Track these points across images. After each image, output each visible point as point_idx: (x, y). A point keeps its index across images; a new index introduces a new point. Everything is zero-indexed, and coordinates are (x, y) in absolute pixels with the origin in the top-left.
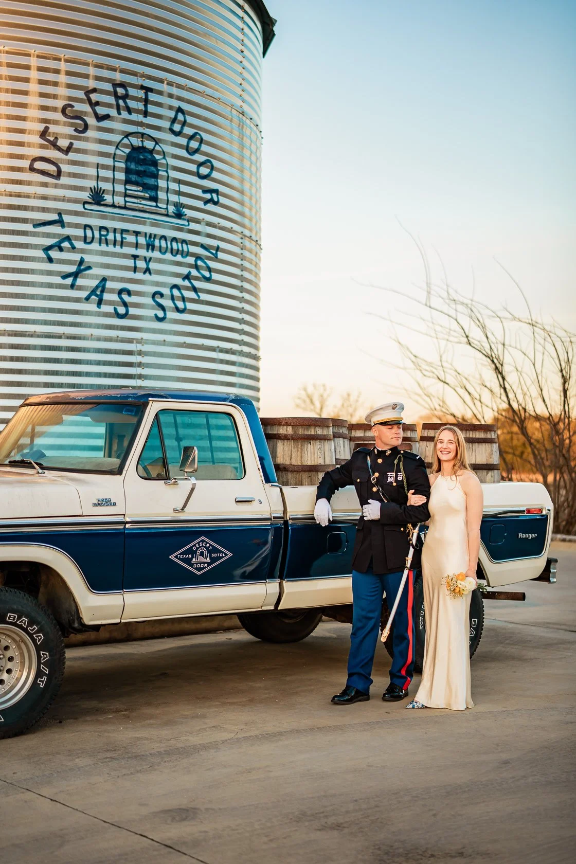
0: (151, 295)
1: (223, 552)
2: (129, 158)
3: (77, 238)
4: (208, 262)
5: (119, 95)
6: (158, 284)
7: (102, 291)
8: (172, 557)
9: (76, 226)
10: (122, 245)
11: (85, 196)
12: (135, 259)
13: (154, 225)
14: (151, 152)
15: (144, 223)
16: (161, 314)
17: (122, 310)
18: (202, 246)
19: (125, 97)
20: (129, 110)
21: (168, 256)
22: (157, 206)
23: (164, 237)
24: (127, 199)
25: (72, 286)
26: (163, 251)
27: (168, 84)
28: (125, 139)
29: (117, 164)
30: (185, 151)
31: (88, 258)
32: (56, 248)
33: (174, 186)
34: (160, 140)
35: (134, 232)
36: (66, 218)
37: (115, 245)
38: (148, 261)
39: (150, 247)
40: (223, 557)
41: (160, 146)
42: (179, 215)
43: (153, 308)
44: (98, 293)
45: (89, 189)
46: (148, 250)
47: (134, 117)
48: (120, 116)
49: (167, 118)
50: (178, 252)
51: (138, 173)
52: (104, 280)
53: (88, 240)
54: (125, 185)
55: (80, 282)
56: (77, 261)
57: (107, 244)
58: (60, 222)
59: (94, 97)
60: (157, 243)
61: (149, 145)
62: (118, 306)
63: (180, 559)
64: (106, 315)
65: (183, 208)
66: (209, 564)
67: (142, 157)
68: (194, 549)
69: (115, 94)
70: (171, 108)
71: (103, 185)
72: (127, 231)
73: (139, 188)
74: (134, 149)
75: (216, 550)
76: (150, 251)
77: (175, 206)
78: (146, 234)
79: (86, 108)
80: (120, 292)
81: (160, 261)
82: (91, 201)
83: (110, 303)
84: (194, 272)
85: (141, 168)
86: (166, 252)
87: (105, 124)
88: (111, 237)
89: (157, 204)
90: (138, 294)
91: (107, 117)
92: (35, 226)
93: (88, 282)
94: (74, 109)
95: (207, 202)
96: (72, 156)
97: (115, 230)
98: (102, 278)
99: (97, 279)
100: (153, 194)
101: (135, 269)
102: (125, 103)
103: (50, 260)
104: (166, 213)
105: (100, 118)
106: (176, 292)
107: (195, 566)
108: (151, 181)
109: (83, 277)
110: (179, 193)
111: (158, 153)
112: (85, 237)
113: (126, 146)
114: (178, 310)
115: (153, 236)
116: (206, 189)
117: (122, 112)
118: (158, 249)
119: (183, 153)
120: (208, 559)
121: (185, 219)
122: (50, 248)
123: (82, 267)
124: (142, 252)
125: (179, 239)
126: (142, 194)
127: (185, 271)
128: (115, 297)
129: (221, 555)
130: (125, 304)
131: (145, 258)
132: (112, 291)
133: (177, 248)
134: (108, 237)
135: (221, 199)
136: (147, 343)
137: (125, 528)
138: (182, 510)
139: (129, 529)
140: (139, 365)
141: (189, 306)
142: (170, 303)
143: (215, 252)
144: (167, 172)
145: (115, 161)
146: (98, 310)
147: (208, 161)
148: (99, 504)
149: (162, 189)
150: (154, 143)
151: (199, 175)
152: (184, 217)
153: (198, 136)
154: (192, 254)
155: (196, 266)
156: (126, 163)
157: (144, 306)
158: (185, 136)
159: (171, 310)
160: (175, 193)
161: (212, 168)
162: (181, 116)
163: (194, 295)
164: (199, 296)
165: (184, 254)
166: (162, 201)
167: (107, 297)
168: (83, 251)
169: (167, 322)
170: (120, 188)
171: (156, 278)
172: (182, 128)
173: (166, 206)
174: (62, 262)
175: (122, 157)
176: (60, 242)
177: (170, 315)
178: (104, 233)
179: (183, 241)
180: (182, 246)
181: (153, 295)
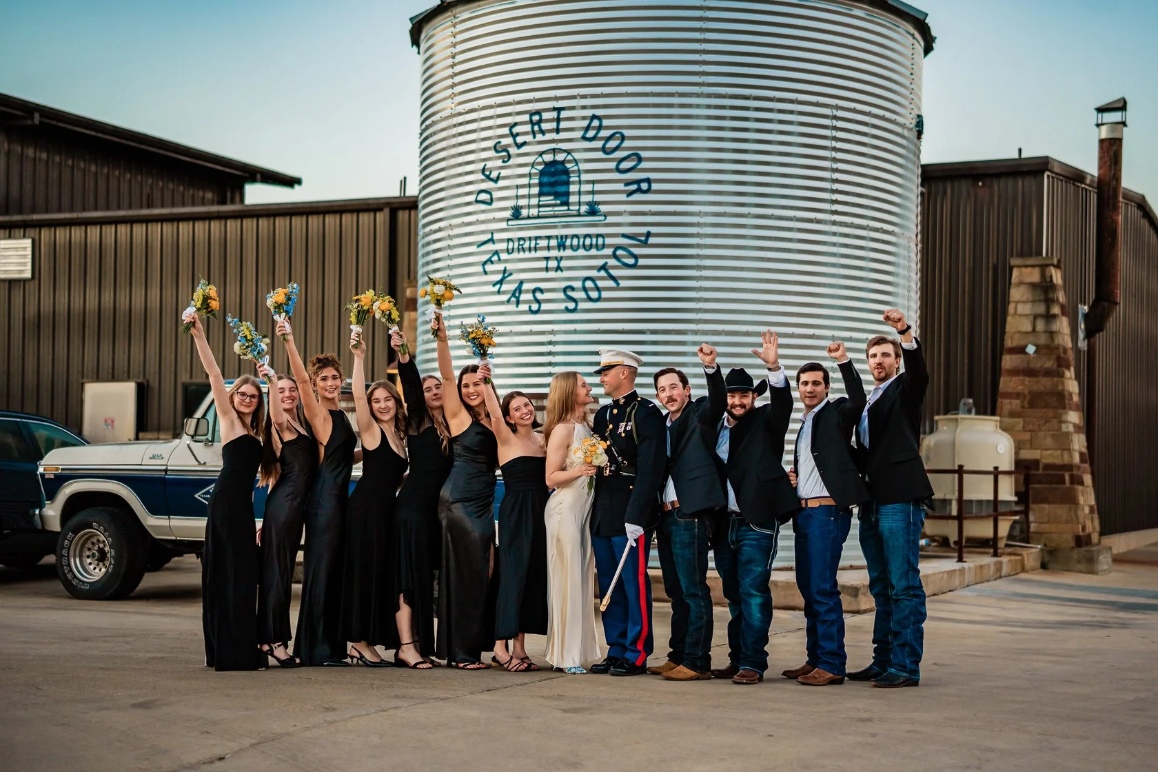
0: (563, 290)
2: (542, 173)
3: (502, 251)
4: (631, 249)
5: (534, 122)
6: (568, 279)
7: (520, 293)
8: (196, 496)
9: (501, 241)
10: (536, 249)
11: (508, 214)
12: (547, 261)
13: (564, 227)
14: (563, 162)
15: (556, 227)
16: (571, 305)
17: (535, 307)
18: (624, 236)
19: (540, 121)
20: (543, 132)
21: (581, 252)
22: (569, 209)
23: (577, 236)
24: (541, 209)
25: (499, 292)
26: (575, 248)
27: (581, 98)
28: (540, 158)
30: (602, 153)
31: (510, 266)
32: (489, 262)
33: (589, 187)
34: (572, 150)
35: (546, 237)
36: (497, 236)
37: (530, 250)
38: (559, 259)
39: (561, 247)
41: (572, 155)
42: (592, 212)
43: (563, 301)
44: (516, 295)
45: (510, 208)
46: (559, 251)
47: (548, 136)
48: (535, 140)
49: (581, 128)
50: (591, 246)
51: (552, 185)
52: (521, 283)
53: (510, 251)
54: (539, 197)
55: (505, 287)
56: (502, 270)
57: (524, 252)
58: (492, 240)
59: (516, 130)
60: (568, 242)
61: (560, 157)
62: (532, 303)
63: (202, 497)
64: (523, 313)
65: (598, 205)
67: (553, 170)
68: (211, 491)
69: (531, 122)
70: (584, 118)
71: (522, 202)
72: (540, 238)
73: (552, 198)
74: (547, 164)
76: (562, 251)
77: (588, 205)
78: (557, 237)
79: (509, 140)
80: (534, 291)
81: (571, 258)
82: (511, 218)
83: (526, 302)
84: (612, 262)
85: (553, 180)
86: (578, 248)
87: (524, 149)
88: (526, 245)
90: (550, 290)
91: (524, 144)
92: (478, 246)
93: (509, 287)
94: (502, 144)
95: (630, 193)
96: (501, 183)
97: (530, 239)
98: (519, 282)
99: (516, 283)
100: (564, 199)
101: (547, 269)
102: (540, 127)
103: (486, 273)
104: (578, 213)
105: (519, 146)
106: (589, 284)
108: (562, 189)
109: (506, 283)
110: (593, 192)
111: (569, 162)
112: (508, 250)
113: (539, 164)
114: (590, 299)
115: (564, 237)
116: (629, 181)
117: (536, 136)
118: (570, 247)
119: (600, 155)
121: (599, 215)
122: (485, 263)
123: (506, 275)
124: (554, 253)
125: (594, 234)
126: (554, 202)
127: (600, 262)
128: (529, 296)
130: (538, 302)
131: (556, 258)
132: (527, 291)
133: (591, 244)
134: (524, 246)
135: (655, 186)
136: (558, 334)
137: (166, 474)
138: (205, 463)
139: (169, 475)
140: (550, 353)
141: (605, 294)
142: (582, 295)
143: (643, 239)
144: (579, 176)
145: (530, 179)
146: (516, 309)
147: (633, 154)
148: (153, 458)
149: (574, 193)
150: (566, 154)
151: (618, 170)
152: (599, 213)
153: (618, 135)
154: (610, 246)
155: (615, 256)
156: (539, 179)
157: (554, 301)
158: (601, 139)
159: (583, 300)
160: (588, 193)
161: (640, 159)
162: (596, 123)
163: (611, 283)
164: (618, 284)
165: (600, 247)
166: (574, 204)
167: (523, 297)
168: (506, 261)
169: (577, 312)
170: (534, 201)
171: (566, 274)
172: (597, 133)
173: (577, 208)
174: (493, 273)
175: (536, 174)
176: (491, 257)
177: (582, 305)
178: (522, 242)
179: (598, 236)
180: (597, 240)
181: (565, 290)
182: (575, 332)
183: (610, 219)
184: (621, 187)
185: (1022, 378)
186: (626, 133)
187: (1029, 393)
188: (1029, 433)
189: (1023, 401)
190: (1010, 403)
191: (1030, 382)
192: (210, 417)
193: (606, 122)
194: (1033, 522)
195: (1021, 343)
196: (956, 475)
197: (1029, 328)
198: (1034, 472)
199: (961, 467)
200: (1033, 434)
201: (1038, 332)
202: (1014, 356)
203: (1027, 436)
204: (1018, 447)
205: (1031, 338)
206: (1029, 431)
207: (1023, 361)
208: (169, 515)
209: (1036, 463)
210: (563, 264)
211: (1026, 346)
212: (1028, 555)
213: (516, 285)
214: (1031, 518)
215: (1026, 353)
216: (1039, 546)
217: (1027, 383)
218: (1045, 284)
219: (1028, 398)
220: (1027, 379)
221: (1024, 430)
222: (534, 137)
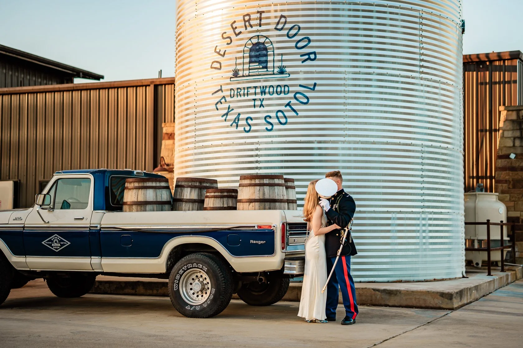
0: (264, 118)
1: (66, 242)
2: (251, 50)
3: (227, 96)
4: (305, 94)
5: (246, 20)
6: (267, 112)
7: (238, 120)
8: (43, 243)
10: (248, 94)
11: (231, 74)
12: (255, 101)
13: (265, 81)
14: (263, 44)
15: (260, 81)
17: (247, 128)
18: (300, 86)
19: (250, 19)
20: (251, 26)
21: (275, 95)
22: (267, 71)
24: (251, 71)
25: (225, 120)
26: (271, 93)
27: (274, 5)
28: (250, 41)
29: (245, 55)
30: (287, 37)
31: (232, 105)
32: (220, 103)
33: (279, 58)
34: (269, 36)
35: (254, 87)
36: (224, 88)
37: (244, 95)
38: (262, 100)
39: (263, 93)
40: (66, 244)
41: (269, 39)
42: (282, 72)
43: (265, 125)
44: (236, 122)
45: (232, 71)
46: (262, 95)
47: (255, 28)
48: (246, 30)
49: (274, 23)
50: (281, 92)
51: (256, 56)
53: (232, 96)
54: (249, 64)
55: (229, 117)
56: (227, 107)
57: (241, 96)
58: (221, 90)
59: (234, 26)
60: (267, 90)
61: (262, 40)
62: (246, 126)
63: (46, 244)
64: (240, 132)
65: (285, 68)
66: (60, 247)
67: (257, 48)
68: (52, 239)
69: (244, 20)
70: (276, 17)
71: (239, 67)
72: (250, 87)
73: (257, 64)
74: (254, 45)
75: (62, 241)
76: (263, 95)
77: (279, 68)
78: (260, 87)
79: (231, 31)
80: (247, 119)
81: (269, 99)
82: (233, 76)
83: (242, 125)
84: (294, 101)
85: (258, 54)
86: (273, 93)
87: (240, 36)
88: (242, 92)
89: (267, 70)
90: (256, 118)
91: (240, 33)
92: (213, 94)
93: (231, 117)
94: (226, 34)
95: (304, 61)
96: (226, 57)
97: (244, 88)
98: (238, 114)
99: (236, 115)
100: (264, 65)
101: (255, 106)
102: (249, 23)
103: (217, 109)
104: (273, 73)
105: (237, 34)
106: (280, 114)
107: (54, 247)
108: (264, 59)
109: (230, 115)
110: (282, 61)
111: (267, 43)
112: (231, 95)
113: (249, 44)
114: (281, 123)
115: (265, 87)
116: (303, 54)
117: (248, 28)
118: (268, 93)
119: (286, 38)
120: (59, 245)
121: (287, 74)
122: (217, 104)
124: (258, 97)
125: (282, 85)
126: (258, 67)
127: (286, 102)
128: (244, 122)
129: (65, 243)
130: (249, 125)
131: (260, 99)
132: (243, 119)
133: (281, 90)
134: (241, 93)
135: (318, 57)
136: (261, 144)
137: (24, 229)
138: (48, 222)
139: (25, 230)
140: (257, 156)
141: (289, 120)
142: (276, 121)
143: (312, 87)
144: (273, 51)
145: (244, 53)
146: (236, 130)
147: (305, 38)
148: (16, 219)
149: (270, 61)
150: (266, 38)
151: (297, 47)
152: (286, 73)
153: (296, 27)
154: (292, 92)
155: (295, 98)
156: (250, 53)
157: (260, 125)
158: (286, 29)
159: (277, 124)
160: (279, 61)
161: (310, 41)
162: (283, 20)
163: (293, 114)
164: (297, 114)
165: (286, 93)
166: (270, 67)
167: (240, 123)
168: (230, 102)
169: (273, 131)
170: (246, 66)
171: (266, 109)
172: (284, 26)
173: (273, 70)
174: (222, 109)
175: (247, 51)
176: (221, 100)
177: (275, 127)
178: (239, 91)
179: (285, 86)
180: (284, 89)
181: (265, 118)
182: (272, 143)
183: (292, 76)
184: (298, 57)
185: (508, 172)
186: (301, 25)
187: (512, 180)
188: (513, 202)
189: (509, 185)
190: (502, 185)
191: (512, 174)
192: (52, 193)
193: (289, 20)
194: (517, 252)
195: (507, 153)
196: (486, 226)
197: (511, 145)
198: (516, 224)
199: (488, 221)
200: (516, 202)
201: (516, 147)
202: (503, 160)
203: (512, 204)
204: (508, 209)
205: (512, 150)
206: (513, 201)
207: (508, 162)
208: (26, 255)
209: (517, 219)
210: (264, 103)
211: (510, 154)
212: (518, 270)
213: (236, 116)
214: (516, 250)
215: (510, 158)
216: (522, 265)
217: (511, 175)
218: (519, 120)
219: (512, 183)
220: (511, 172)
221: (510, 200)
222: (246, 29)
